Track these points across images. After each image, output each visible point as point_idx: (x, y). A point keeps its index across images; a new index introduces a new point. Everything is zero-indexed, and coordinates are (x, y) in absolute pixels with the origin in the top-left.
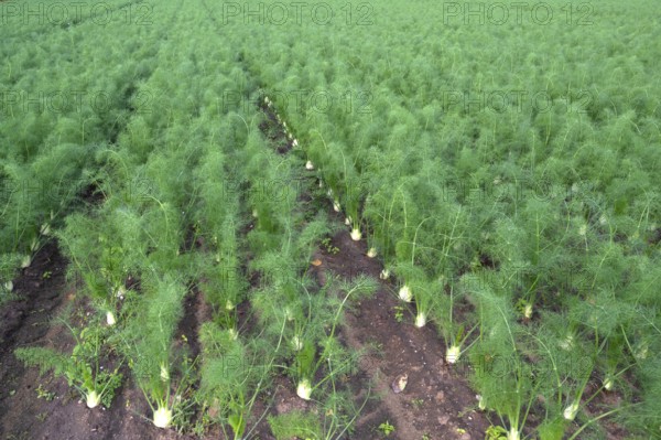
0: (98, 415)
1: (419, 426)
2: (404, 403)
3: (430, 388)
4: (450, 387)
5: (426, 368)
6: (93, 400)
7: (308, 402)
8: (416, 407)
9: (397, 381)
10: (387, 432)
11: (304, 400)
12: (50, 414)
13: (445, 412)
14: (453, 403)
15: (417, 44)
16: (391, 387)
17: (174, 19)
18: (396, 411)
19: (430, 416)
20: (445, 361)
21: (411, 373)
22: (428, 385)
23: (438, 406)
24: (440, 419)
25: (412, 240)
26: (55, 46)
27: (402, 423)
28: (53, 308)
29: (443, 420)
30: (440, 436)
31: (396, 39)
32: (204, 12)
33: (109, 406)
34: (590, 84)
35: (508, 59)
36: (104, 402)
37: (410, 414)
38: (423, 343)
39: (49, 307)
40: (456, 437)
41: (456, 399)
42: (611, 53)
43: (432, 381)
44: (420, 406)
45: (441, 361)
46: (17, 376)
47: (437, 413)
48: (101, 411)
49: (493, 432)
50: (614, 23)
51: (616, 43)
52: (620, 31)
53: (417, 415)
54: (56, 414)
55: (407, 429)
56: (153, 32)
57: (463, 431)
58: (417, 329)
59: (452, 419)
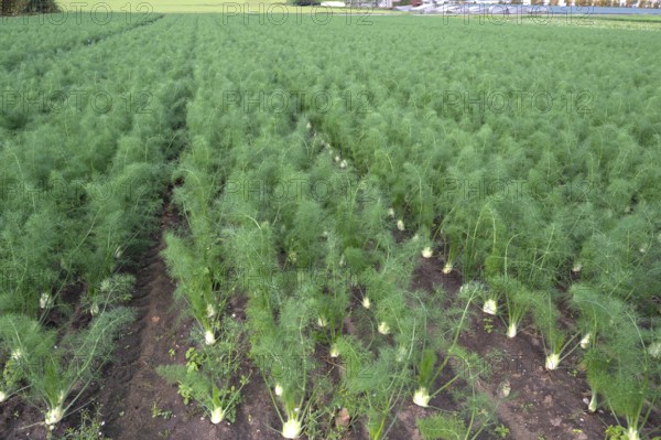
0: (225, 429)
1: (532, 429)
2: (512, 408)
3: (535, 393)
4: (555, 392)
5: (527, 376)
6: (217, 416)
7: (425, 409)
8: (525, 410)
9: (501, 389)
10: (504, 435)
11: (422, 407)
12: (173, 431)
13: (555, 415)
14: (562, 406)
15: (445, 70)
16: (495, 394)
17: (194, 39)
18: (507, 415)
19: (541, 419)
20: (544, 368)
21: (512, 380)
22: (533, 390)
23: (547, 410)
24: (552, 421)
25: (503, 255)
26: (86, 63)
27: (514, 426)
28: (140, 331)
29: (557, 422)
30: (556, 436)
31: (424, 65)
32: (222, 33)
33: (233, 420)
34: (627, 112)
35: (541, 86)
36: (228, 417)
37: (520, 417)
38: (518, 352)
39: (136, 330)
40: (573, 437)
41: (563, 403)
42: (637, 83)
43: (535, 387)
44: (529, 410)
45: (541, 368)
46: (122, 398)
47: (548, 416)
48: (227, 426)
49: (613, 431)
50: (630, 55)
51: (640, 73)
52: (638, 62)
53: (526, 418)
54: (178, 431)
55: (521, 430)
56: (179, 51)
57: (580, 431)
58: (509, 339)
59: (564, 421)
